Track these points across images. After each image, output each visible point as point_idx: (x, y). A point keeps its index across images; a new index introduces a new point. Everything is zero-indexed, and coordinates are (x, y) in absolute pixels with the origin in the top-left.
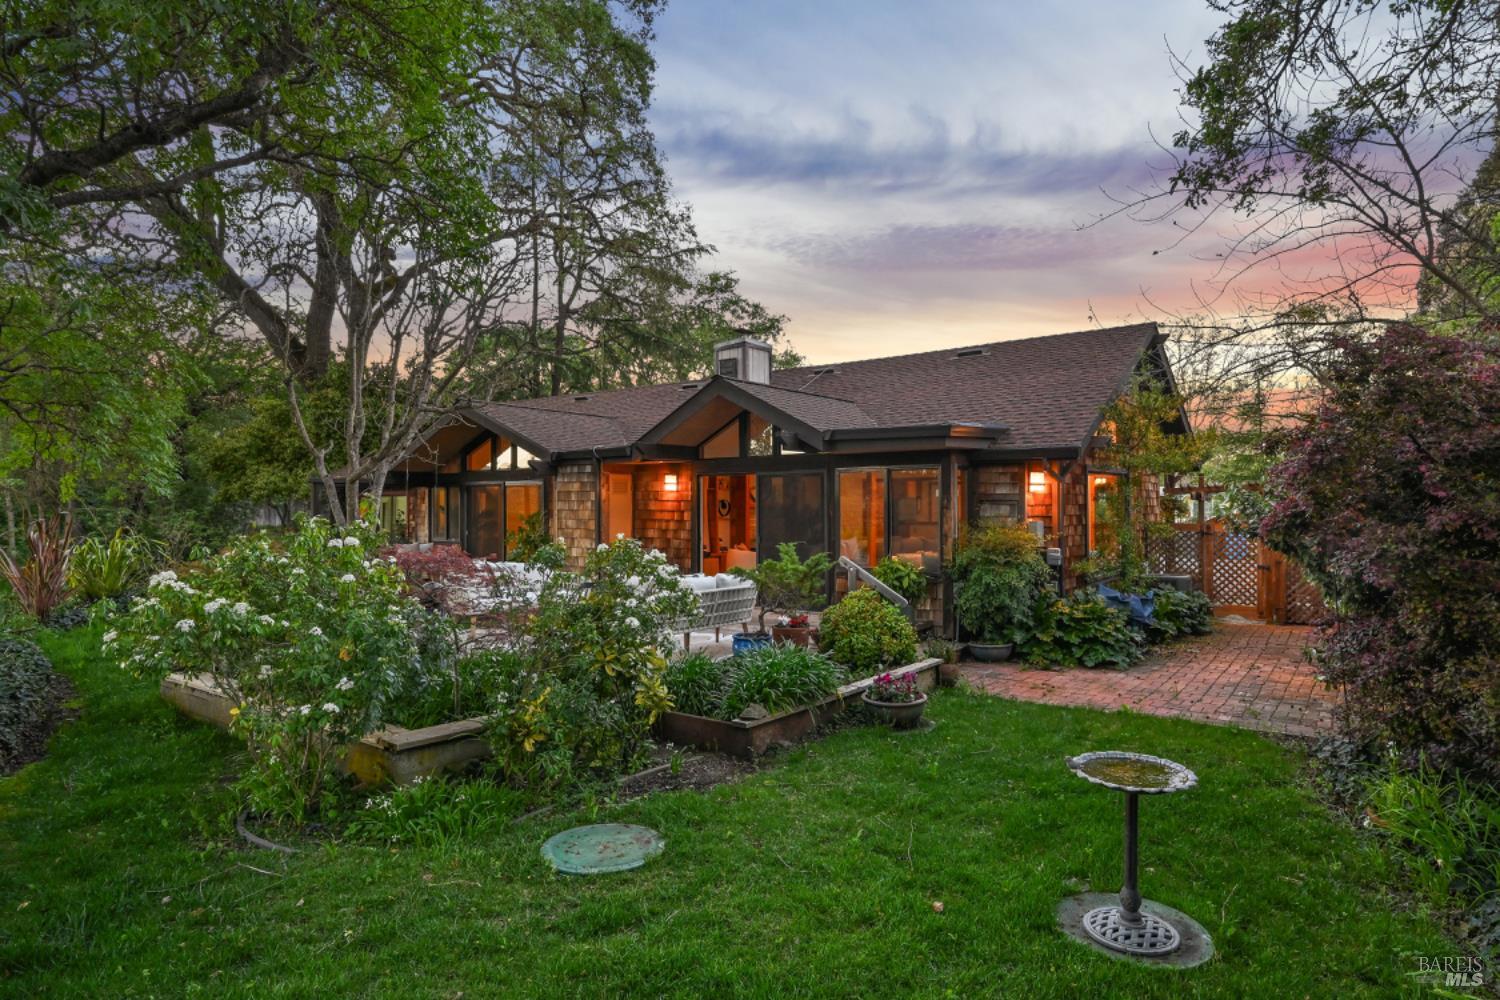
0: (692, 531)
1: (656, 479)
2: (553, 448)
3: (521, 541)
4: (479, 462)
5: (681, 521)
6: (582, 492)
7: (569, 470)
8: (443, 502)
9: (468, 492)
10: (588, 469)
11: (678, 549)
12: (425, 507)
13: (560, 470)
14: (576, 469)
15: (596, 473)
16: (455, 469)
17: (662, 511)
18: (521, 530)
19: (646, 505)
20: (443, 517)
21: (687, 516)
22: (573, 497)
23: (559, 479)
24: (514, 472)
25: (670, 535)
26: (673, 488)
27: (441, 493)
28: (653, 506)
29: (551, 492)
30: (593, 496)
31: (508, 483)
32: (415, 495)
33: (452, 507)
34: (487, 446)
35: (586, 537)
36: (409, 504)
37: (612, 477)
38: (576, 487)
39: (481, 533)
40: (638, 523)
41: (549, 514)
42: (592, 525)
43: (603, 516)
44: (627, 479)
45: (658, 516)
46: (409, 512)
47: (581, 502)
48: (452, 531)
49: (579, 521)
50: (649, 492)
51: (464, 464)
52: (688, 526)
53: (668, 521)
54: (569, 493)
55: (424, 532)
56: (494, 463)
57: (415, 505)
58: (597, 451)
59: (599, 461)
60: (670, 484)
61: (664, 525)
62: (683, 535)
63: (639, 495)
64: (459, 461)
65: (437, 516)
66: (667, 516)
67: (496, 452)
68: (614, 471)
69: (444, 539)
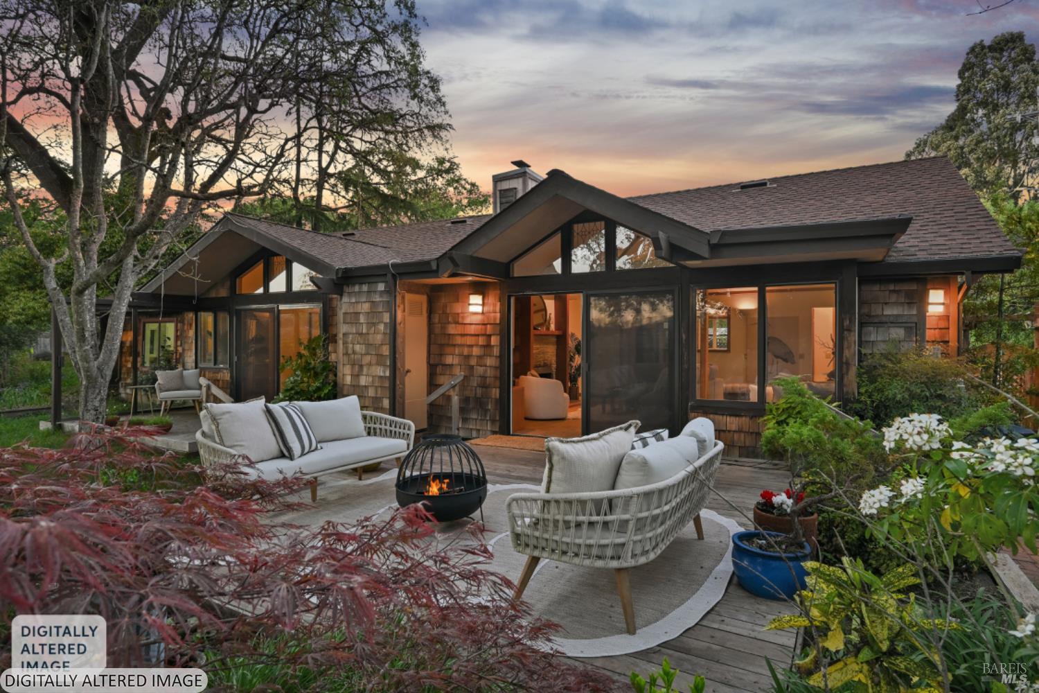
0: (501, 357)
1: (457, 300)
2: (338, 265)
3: (299, 367)
4: (250, 284)
5: (488, 346)
6: (372, 313)
7: (357, 288)
8: (211, 328)
9: (239, 318)
10: (381, 287)
11: (484, 377)
12: (192, 333)
13: (346, 289)
14: (365, 288)
15: (391, 291)
16: (223, 293)
17: (463, 335)
18: (300, 356)
19: (443, 328)
20: (211, 342)
21: (495, 340)
22: (362, 319)
23: (345, 299)
24: (289, 296)
25: (473, 362)
26: (479, 309)
27: (208, 318)
28: (452, 329)
29: (334, 314)
30: (386, 318)
31: (282, 307)
32: (182, 322)
33: (221, 331)
34: (259, 268)
35: (378, 364)
36: (177, 331)
37: (408, 296)
38: (366, 307)
39: (251, 359)
40: (434, 348)
41: (333, 339)
42: (386, 350)
43: (399, 341)
44: (423, 299)
45: (459, 340)
46: (177, 338)
47: (371, 324)
48: (220, 358)
49: (368, 345)
50: (447, 315)
51: (233, 288)
52: (496, 351)
53: (471, 346)
54: (358, 314)
55: (190, 358)
56: (266, 287)
57: (183, 331)
58: (394, 265)
59: (394, 276)
60: (475, 304)
61: (466, 351)
62: (490, 361)
63: (436, 319)
64: (228, 284)
65: (205, 342)
66: (469, 341)
67: (268, 277)
68: (410, 290)
69: (211, 365)
